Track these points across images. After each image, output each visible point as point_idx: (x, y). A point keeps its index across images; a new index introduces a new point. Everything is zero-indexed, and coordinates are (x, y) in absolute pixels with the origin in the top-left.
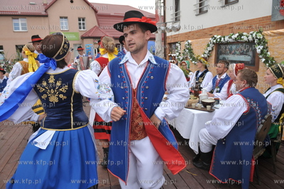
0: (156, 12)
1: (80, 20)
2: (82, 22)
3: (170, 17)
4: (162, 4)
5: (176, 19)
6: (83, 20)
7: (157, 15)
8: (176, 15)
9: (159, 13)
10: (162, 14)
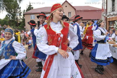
0: (102, 7)
1: (69, 13)
2: (69, 14)
3: (109, 9)
4: (106, 4)
5: (113, 10)
6: (70, 13)
7: (103, 9)
8: (113, 8)
9: (104, 8)
10: (106, 8)
